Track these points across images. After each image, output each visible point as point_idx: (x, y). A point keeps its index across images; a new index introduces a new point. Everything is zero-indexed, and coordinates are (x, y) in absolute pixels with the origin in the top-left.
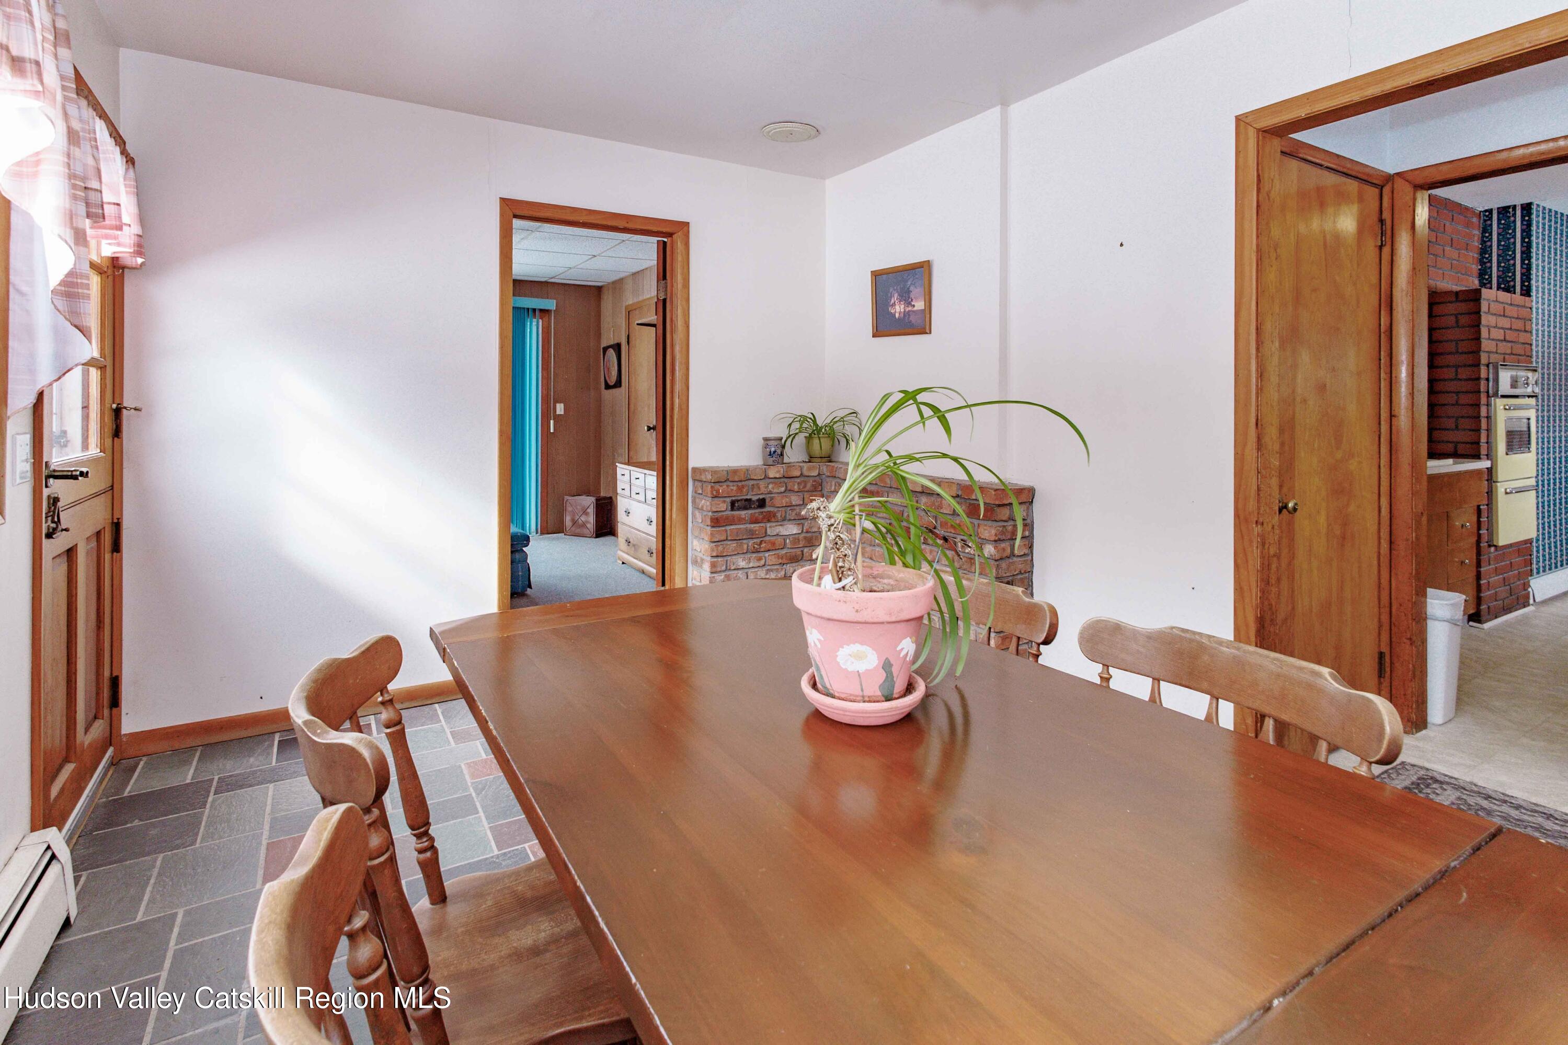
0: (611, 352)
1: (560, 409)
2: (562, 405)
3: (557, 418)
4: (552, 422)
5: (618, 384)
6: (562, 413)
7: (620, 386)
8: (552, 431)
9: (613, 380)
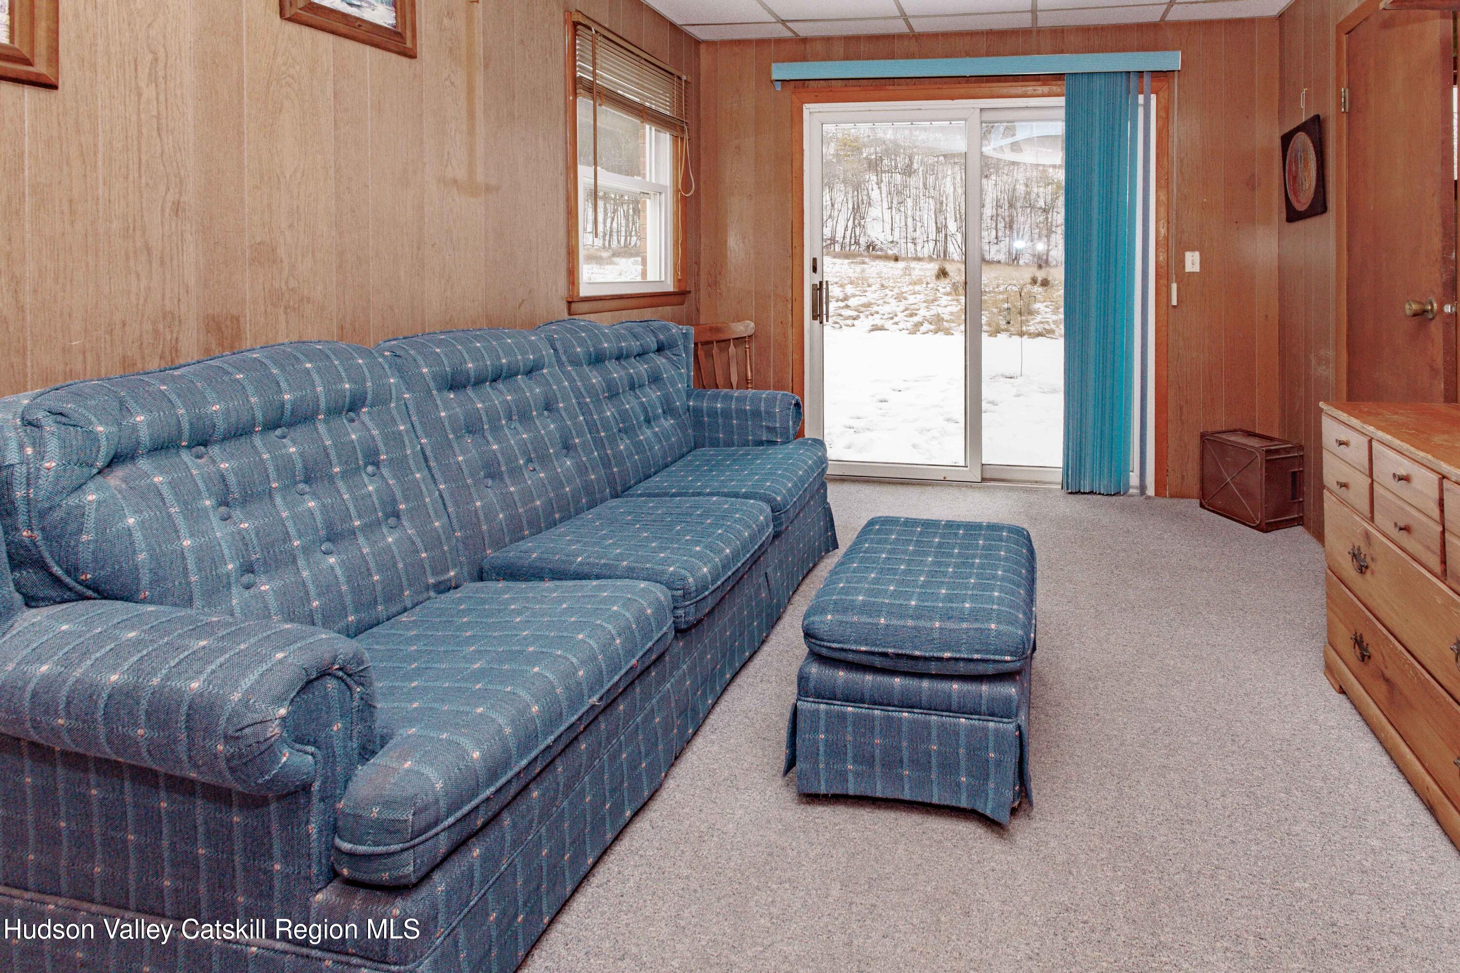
0: (1302, 140)
1: (1192, 262)
2: (1197, 255)
3: (1184, 279)
4: (1174, 286)
5: (1319, 206)
6: (1197, 269)
7: (1324, 209)
8: (1174, 302)
9: (1302, 203)
